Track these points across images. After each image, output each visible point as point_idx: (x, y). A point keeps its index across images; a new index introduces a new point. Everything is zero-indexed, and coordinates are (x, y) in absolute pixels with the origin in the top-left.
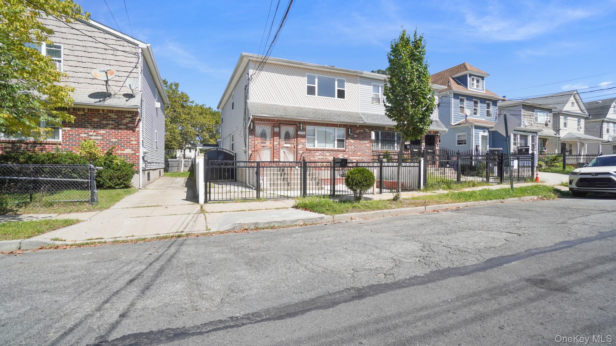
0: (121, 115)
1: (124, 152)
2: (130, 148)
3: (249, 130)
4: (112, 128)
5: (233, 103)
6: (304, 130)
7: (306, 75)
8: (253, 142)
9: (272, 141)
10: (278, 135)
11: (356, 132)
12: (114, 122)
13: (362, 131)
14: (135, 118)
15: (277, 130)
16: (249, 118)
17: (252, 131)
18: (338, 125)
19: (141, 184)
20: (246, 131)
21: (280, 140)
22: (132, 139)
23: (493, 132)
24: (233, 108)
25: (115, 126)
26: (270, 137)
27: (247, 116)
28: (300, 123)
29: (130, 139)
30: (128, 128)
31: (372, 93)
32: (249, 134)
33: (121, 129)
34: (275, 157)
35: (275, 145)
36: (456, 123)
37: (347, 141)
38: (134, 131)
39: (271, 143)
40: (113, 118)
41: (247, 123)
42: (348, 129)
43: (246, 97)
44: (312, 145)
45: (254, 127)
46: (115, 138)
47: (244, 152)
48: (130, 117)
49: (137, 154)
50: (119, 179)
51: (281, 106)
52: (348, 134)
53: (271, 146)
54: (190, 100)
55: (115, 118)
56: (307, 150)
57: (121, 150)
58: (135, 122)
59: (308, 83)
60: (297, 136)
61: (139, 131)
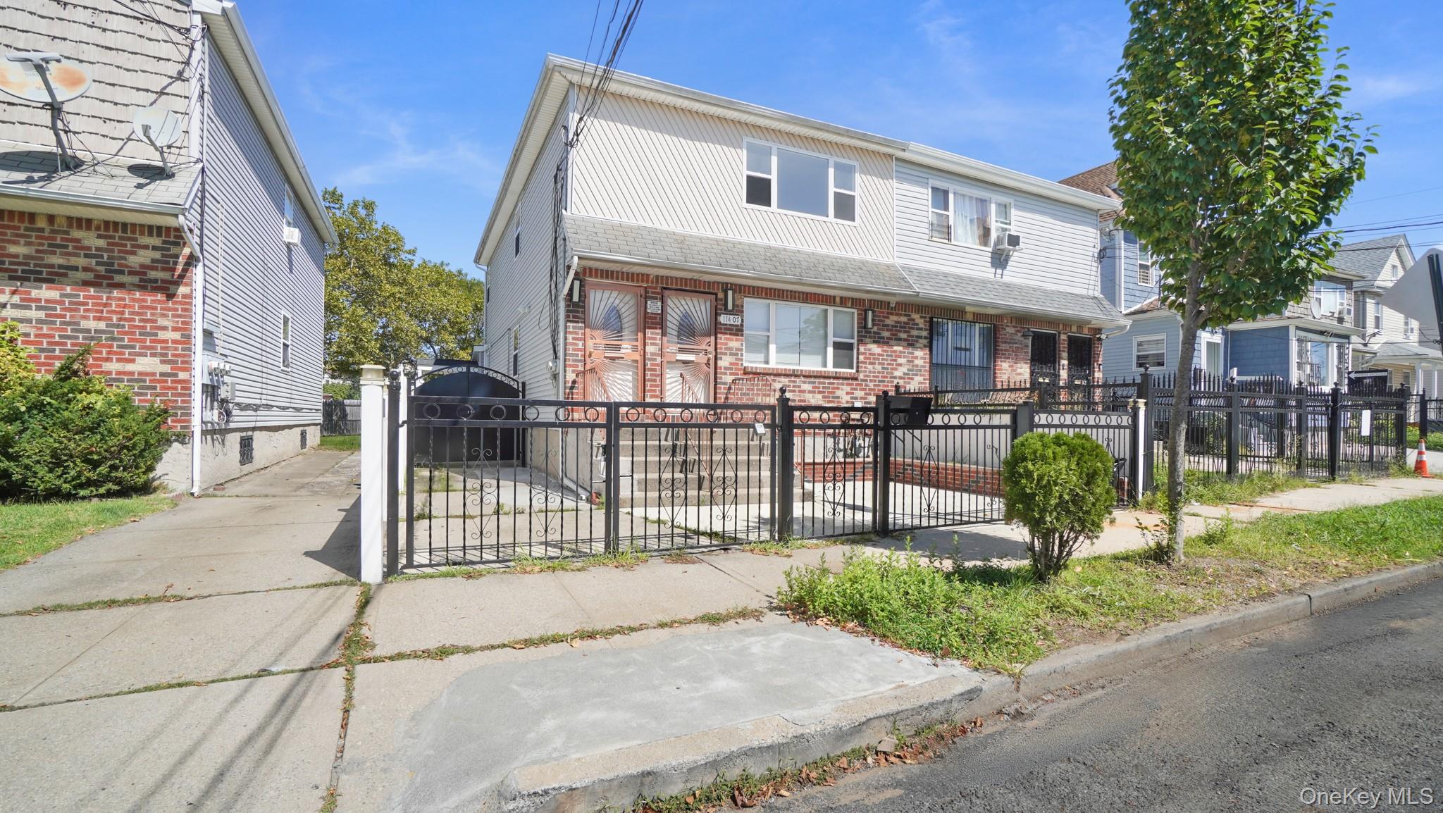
0: (120, 238)
1: (129, 367)
2: (153, 355)
3: (568, 306)
4: (86, 283)
5: (518, 239)
6: (738, 310)
7: (745, 144)
8: (580, 343)
9: (639, 344)
10: (659, 322)
11: (888, 322)
12: (94, 261)
13: (904, 319)
14: (174, 250)
15: (654, 307)
16: (569, 267)
17: (577, 310)
18: (838, 300)
19: (197, 477)
20: (556, 310)
21: (665, 339)
22: (161, 322)
23: (1233, 332)
24: (517, 251)
25: (97, 276)
26: (633, 329)
27: (561, 261)
28: (726, 287)
29: (155, 321)
30: (146, 284)
31: (931, 209)
32: (568, 316)
33: (121, 286)
34: (648, 394)
35: (648, 356)
36: (1132, 309)
37: (862, 349)
38: (171, 296)
39: (635, 349)
40: (89, 248)
41: (560, 286)
42: (866, 311)
43: (559, 202)
44: (761, 357)
45: (583, 295)
46: (96, 318)
47: (549, 375)
48: (154, 248)
49: (182, 375)
50: (95, 465)
51: (667, 234)
52: (865, 327)
53: (637, 357)
54: (407, 248)
55: (98, 249)
56: (745, 373)
57: (119, 360)
58: (176, 263)
59: (748, 169)
60: (716, 329)
61: (189, 296)
